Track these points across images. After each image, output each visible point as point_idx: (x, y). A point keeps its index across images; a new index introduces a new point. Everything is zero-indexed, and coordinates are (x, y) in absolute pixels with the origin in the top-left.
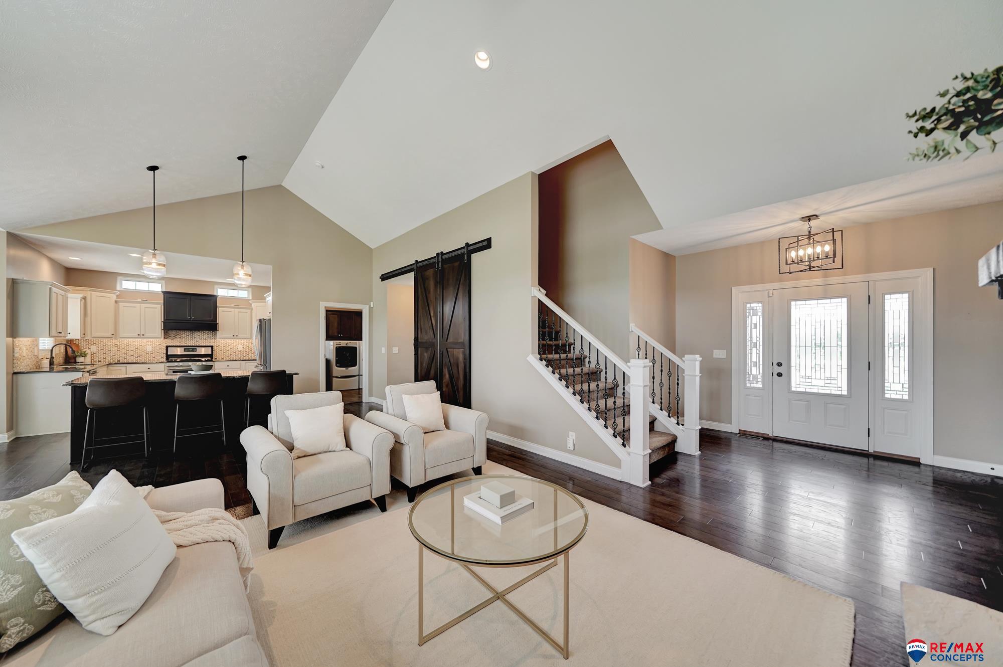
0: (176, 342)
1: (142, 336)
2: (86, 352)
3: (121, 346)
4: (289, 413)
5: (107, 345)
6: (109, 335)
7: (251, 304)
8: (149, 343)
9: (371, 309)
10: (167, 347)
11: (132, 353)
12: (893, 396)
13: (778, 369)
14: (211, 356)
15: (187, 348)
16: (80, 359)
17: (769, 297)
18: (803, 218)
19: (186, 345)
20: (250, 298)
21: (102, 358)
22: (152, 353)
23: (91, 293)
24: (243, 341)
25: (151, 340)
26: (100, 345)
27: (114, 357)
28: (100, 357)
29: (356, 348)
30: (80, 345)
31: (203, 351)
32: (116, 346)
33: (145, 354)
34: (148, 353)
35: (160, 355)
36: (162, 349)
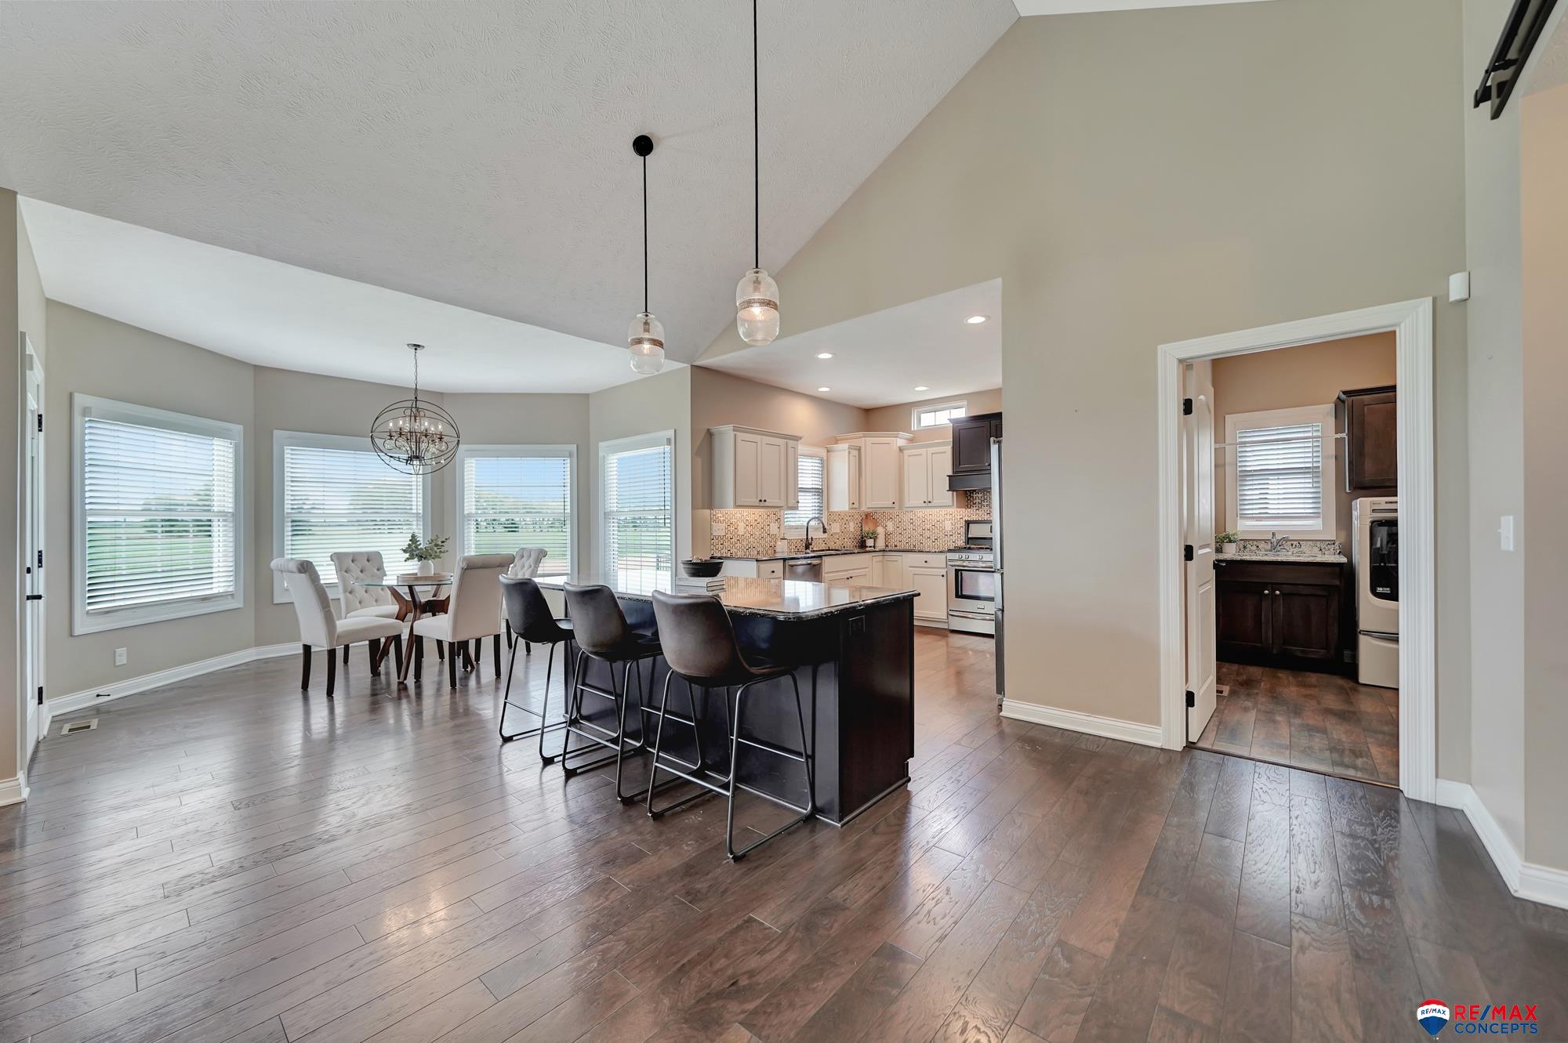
0: (982, 513)
1: (929, 504)
2: (879, 531)
3: (916, 521)
6: (890, 503)
8: (949, 518)
9: (1447, 313)
10: (968, 523)
11: (927, 534)
16: (870, 542)
23: (865, 441)
25: (943, 510)
33: (944, 536)
34: (946, 533)
35: (962, 537)
36: (963, 527)
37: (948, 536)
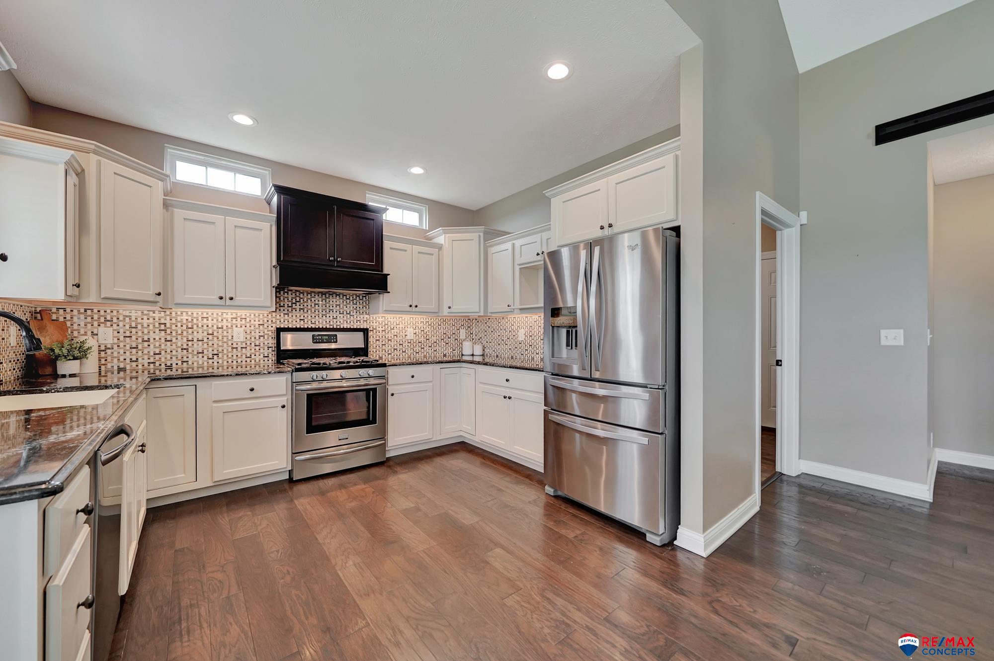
0: (294, 319)
1: (229, 302)
2: (86, 346)
3: (174, 327)
5: (139, 327)
6: (149, 294)
7: (431, 237)
8: (239, 322)
10: (279, 330)
11: (198, 347)
14: (364, 351)
15: (317, 334)
16: (67, 364)
19: (313, 326)
20: (426, 225)
21: (128, 361)
22: (244, 345)
24: (415, 319)
25: (244, 313)
26: (121, 324)
27: (157, 357)
28: (122, 359)
30: (69, 324)
31: (345, 341)
32: (163, 327)
33: (230, 349)
34: (235, 346)
35: (262, 350)
36: (266, 337)
37: (239, 349)
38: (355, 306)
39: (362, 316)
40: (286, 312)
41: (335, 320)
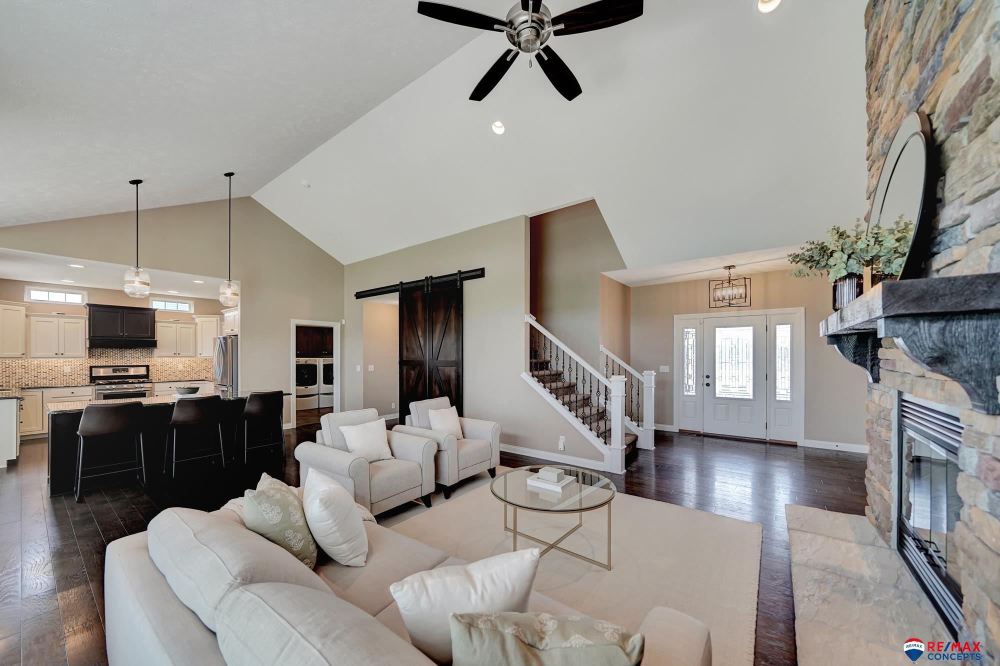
0: (102, 362)
1: (61, 356)
3: (30, 367)
4: (343, 429)
7: (194, 319)
8: (67, 364)
9: (342, 326)
10: (91, 368)
11: (44, 375)
12: (782, 399)
13: (707, 381)
14: (147, 376)
15: (116, 368)
17: (700, 324)
18: (725, 267)
19: (114, 365)
20: (192, 311)
22: (71, 374)
24: (184, 359)
25: (70, 360)
29: (316, 365)
32: (24, 367)
33: (62, 376)
34: (65, 374)
35: (81, 376)
36: (84, 370)
37: (68, 376)
38: (142, 354)
39: (146, 359)
40: (97, 358)
41: (128, 362)
